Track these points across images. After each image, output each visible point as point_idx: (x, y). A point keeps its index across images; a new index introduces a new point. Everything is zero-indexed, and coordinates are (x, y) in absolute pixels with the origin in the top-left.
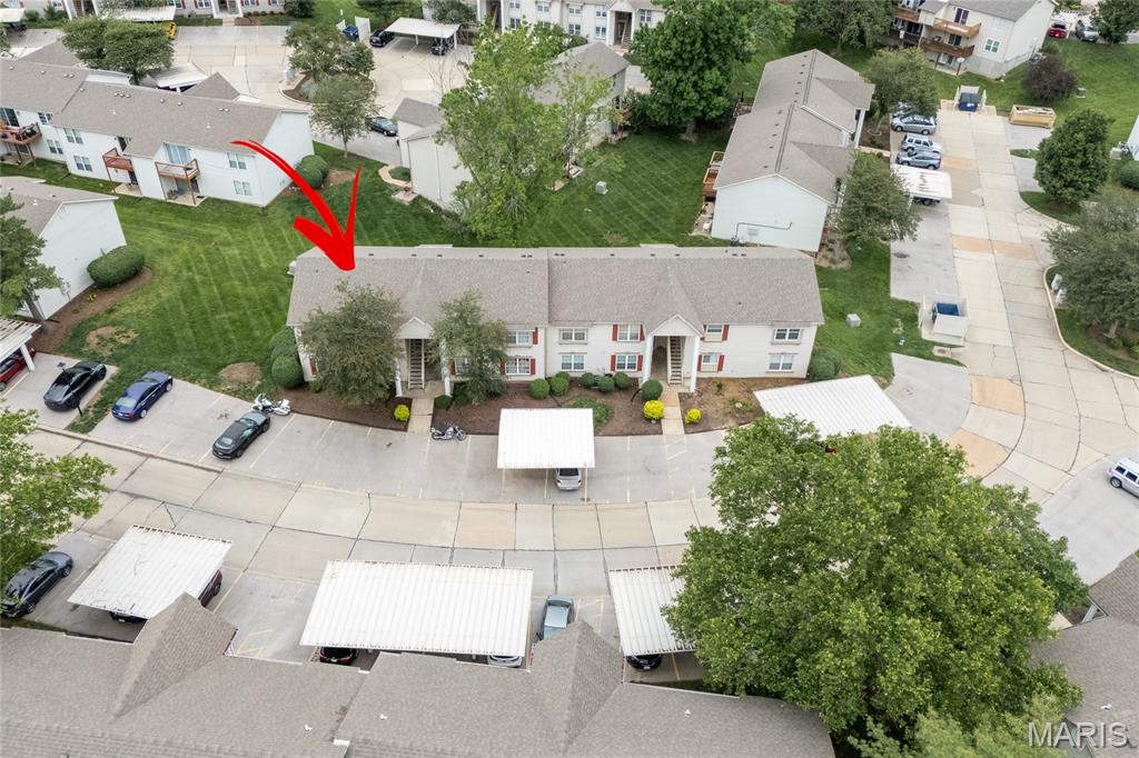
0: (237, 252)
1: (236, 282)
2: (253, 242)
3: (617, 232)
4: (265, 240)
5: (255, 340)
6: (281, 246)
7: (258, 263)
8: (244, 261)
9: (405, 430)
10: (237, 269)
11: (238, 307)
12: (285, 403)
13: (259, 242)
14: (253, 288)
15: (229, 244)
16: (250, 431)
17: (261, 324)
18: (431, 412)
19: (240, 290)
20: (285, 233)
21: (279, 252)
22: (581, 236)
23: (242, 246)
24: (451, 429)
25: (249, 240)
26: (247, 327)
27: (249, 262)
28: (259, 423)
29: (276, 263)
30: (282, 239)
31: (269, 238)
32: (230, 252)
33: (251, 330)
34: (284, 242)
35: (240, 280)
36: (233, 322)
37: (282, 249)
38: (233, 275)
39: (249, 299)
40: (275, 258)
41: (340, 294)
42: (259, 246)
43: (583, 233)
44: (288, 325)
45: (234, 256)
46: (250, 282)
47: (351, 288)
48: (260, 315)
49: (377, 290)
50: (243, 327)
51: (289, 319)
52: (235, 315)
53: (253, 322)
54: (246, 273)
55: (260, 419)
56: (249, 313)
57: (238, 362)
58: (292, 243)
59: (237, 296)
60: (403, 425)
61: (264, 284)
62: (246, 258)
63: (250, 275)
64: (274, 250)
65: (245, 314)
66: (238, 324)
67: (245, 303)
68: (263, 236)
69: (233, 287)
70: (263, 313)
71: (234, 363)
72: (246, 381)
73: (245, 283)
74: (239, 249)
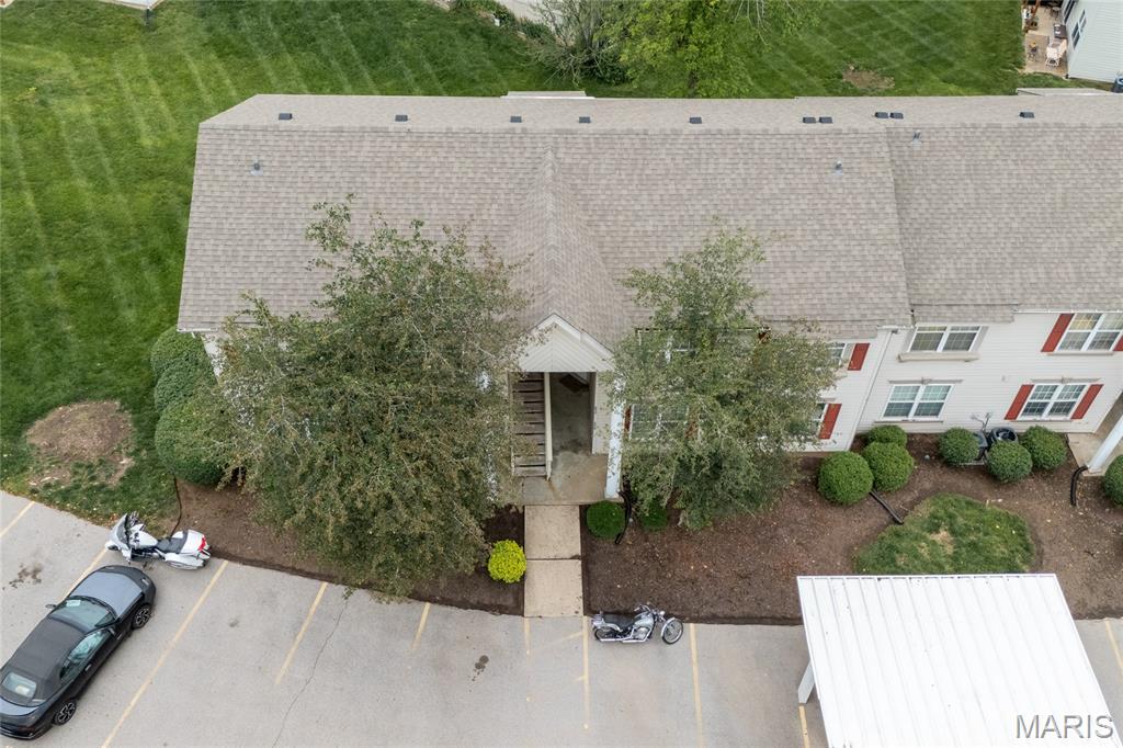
0: (87, 109)
1: (81, 183)
2: (127, 88)
3: (868, 68)
4: (152, 82)
5: (120, 334)
6: (187, 96)
7: (133, 136)
8: (103, 131)
9: (517, 609)
10: (86, 152)
11: (84, 246)
12: (194, 541)
13: (137, 86)
14: (120, 197)
15: (72, 91)
16: (93, 641)
17: (139, 291)
18: (578, 550)
19: (89, 203)
20: (195, 68)
21: (181, 110)
22: (799, 76)
23: (100, 96)
24: (647, 621)
25: (115, 82)
26: (102, 296)
27: (114, 134)
28: (120, 611)
29: (176, 136)
30: (188, 80)
31: (161, 79)
32: (72, 110)
33: (115, 309)
34: (194, 88)
35: (91, 178)
36: (70, 285)
37: (189, 104)
38: (74, 164)
39: (110, 225)
40: (172, 124)
41: (328, 256)
42: (138, 95)
43: (801, 70)
44: (182, 327)
45: (80, 118)
46: (113, 182)
47: (359, 230)
48: (136, 266)
49: (444, 239)
50: (93, 296)
51: (185, 311)
52: (74, 267)
53: (120, 286)
54: (106, 161)
55: (122, 595)
56: (109, 261)
57: (77, 399)
58: (211, 90)
59: (80, 217)
60: (509, 598)
61: (146, 186)
62: (107, 123)
63: (114, 164)
64: (172, 106)
65: (100, 264)
66: (82, 290)
67: (102, 235)
68: (145, 72)
69: (73, 193)
70: (144, 261)
71: (68, 402)
72: (94, 458)
73: (102, 188)
74: (94, 102)
